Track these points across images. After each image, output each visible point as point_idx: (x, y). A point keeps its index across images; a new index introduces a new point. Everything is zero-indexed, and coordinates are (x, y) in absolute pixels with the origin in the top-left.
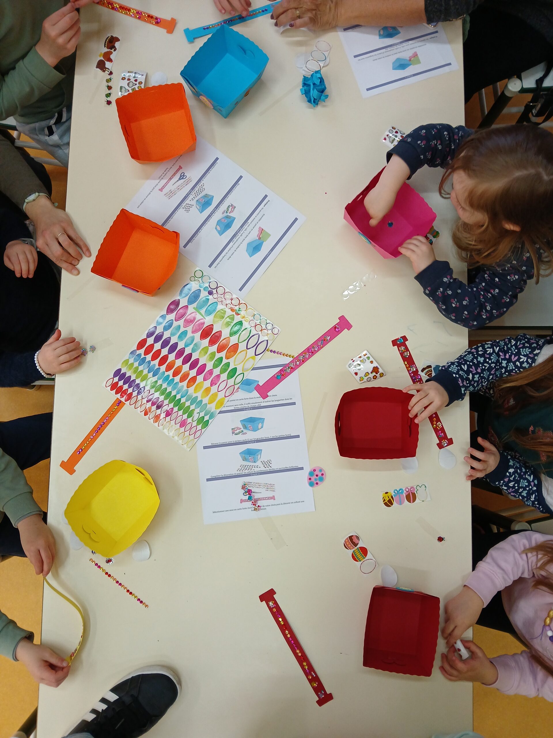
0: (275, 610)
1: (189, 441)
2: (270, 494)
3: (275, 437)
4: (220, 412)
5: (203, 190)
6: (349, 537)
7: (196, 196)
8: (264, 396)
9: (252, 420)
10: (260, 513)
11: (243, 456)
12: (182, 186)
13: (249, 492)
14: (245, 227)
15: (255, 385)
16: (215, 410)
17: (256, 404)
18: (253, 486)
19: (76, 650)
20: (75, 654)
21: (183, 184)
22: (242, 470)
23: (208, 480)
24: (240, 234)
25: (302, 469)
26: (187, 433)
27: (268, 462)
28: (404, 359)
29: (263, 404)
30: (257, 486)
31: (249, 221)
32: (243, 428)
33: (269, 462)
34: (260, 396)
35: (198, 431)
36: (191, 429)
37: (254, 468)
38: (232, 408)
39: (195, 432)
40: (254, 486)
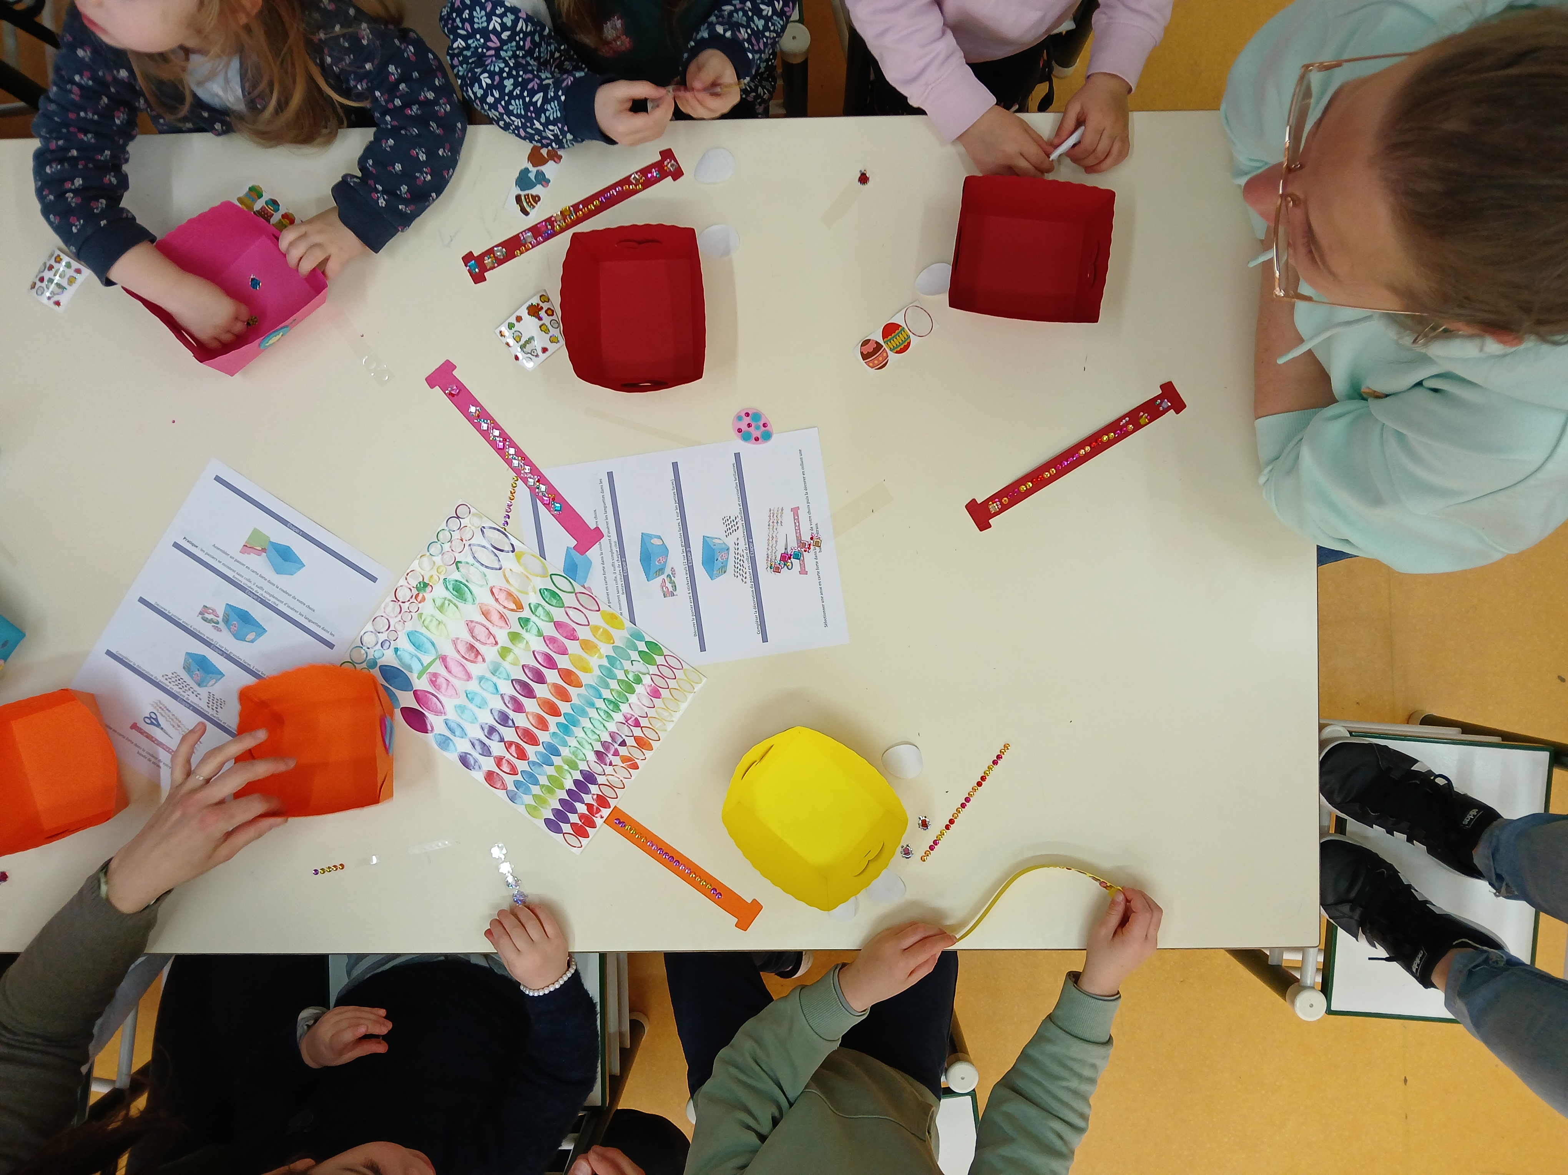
0: (1005, 499)
1: (687, 679)
2: (788, 517)
3: (678, 511)
4: (633, 621)
5: (176, 675)
6: (864, 360)
7: (189, 690)
8: (597, 535)
9: (646, 558)
10: (825, 535)
11: (717, 574)
12: (172, 719)
13: (785, 558)
14: (243, 582)
15: (576, 555)
16: (625, 630)
17: (614, 551)
18: (774, 552)
19: (1094, 878)
20: (1102, 880)
21: (168, 718)
22: (744, 574)
23: (765, 639)
24: (259, 590)
25: (737, 456)
26: (672, 683)
27: (727, 523)
28: (510, 256)
29: (614, 538)
30: (774, 542)
31: (230, 574)
32: (662, 574)
33: (726, 520)
34: (598, 543)
35: (667, 663)
36: (663, 677)
37: (740, 551)
38: (623, 598)
39: (670, 667)
40: (774, 548)
